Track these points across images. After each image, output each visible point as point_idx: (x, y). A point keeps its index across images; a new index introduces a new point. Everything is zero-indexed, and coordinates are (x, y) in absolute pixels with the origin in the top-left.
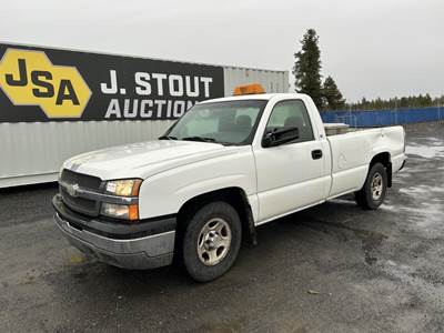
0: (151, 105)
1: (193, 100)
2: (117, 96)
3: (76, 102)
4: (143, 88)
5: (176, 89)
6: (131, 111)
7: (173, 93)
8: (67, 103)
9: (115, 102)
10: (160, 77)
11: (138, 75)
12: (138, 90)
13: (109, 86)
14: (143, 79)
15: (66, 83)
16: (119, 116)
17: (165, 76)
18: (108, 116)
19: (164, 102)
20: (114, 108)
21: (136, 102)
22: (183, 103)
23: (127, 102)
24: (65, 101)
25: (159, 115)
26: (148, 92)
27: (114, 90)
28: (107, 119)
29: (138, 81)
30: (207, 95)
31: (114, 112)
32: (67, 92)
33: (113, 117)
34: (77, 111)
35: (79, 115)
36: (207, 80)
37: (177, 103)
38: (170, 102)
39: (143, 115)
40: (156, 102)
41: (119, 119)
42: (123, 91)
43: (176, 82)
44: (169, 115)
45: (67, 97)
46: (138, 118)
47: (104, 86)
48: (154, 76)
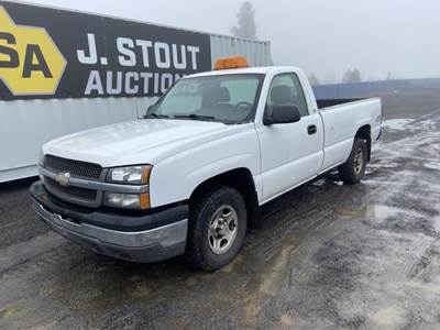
0: (137, 79)
1: (181, 72)
2: (98, 66)
3: (48, 74)
4: (127, 58)
5: (163, 60)
6: (114, 86)
7: (159, 64)
8: (37, 75)
9: (95, 74)
10: (145, 44)
11: (121, 41)
12: (122, 61)
13: (87, 54)
14: (126, 46)
15: (33, 49)
16: (101, 92)
17: (149, 44)
18: (87, 92)
19: (150, 75)
20: (95, 83)
21: (120, 74)
22: (170, 76)
23: (109, 74)
24: (33, 72)
25: (146, 91)
26: (132, 62)
27: (93, 60)
28: (86, 96)
29: (121, 49)
30: (195, 68)
31: (94, 87)
32: (35, 61)
33: (94, 94)
34: (50, 86)
35: (52, 90)
36: (194, 50)
37: (164, 76)
38: (157, 75)
39: (128, 90)
40: (143, 75)
41: (100, 96)
42: (104, 61)
43: (162, 51)
44: (156, 91)
45: (36, 68)
46: (123, 94)
47: (80, 54)
48: (139, 42)
